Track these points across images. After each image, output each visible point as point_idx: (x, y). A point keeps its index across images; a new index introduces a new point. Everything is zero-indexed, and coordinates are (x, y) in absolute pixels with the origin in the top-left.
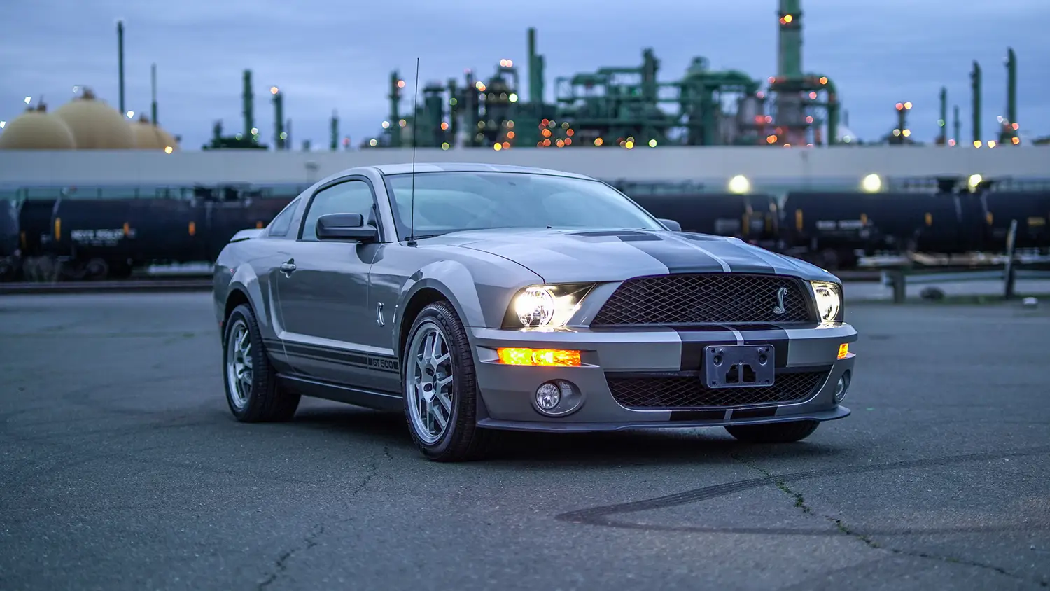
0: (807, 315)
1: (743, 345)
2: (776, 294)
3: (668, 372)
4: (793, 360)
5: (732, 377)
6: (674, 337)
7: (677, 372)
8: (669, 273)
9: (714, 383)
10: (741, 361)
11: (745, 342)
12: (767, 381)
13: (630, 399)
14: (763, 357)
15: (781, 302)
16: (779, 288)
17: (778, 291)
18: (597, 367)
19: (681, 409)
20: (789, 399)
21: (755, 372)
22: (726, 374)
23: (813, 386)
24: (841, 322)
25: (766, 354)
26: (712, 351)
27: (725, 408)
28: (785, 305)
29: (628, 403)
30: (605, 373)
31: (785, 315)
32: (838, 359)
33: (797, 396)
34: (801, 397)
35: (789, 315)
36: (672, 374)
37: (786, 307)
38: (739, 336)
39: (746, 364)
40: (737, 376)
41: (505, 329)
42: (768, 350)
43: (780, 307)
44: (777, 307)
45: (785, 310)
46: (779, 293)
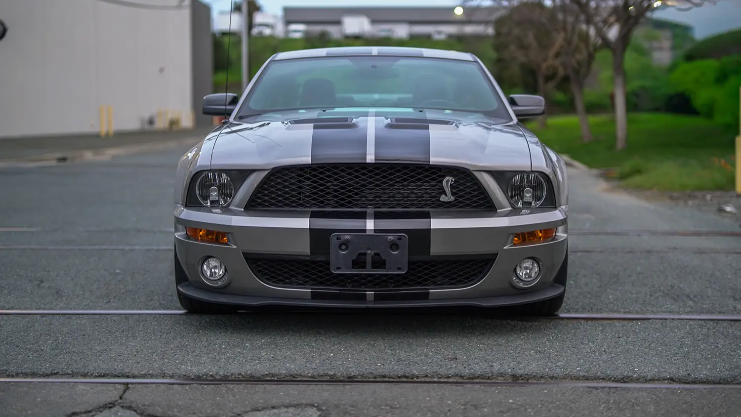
1: (373, 234)
2: (441, 182)
3: (300, 255)
4: (436, 249)
5: (359, 263)
6: (304, 223)
7: (307, 256)
8: (310, 163)
9: (338, 268)
10: (369, 249)
11: (375, 231)
12: (399, 269)
13: (272, 277)
14: (394, 246)
15: (448, 190)
16: (445, 176)
17: (443, 179)
18: (235, 247)
19: (322, 289)
20: (450, 284)
21: (385, 260)
22: (353, 260)
23: (481, 272)
24: (556, 207)
25: (399, 242)
26: (338, 239)
27: (366, 291)
28: (453, 194)
29: (273, 280)
30: (242, 253)
31: (453, 203)
32: (505, 248)
33: (460, 281)
34: (467, 282)
35: (461, 202)
36: (303, 258)
37: (454, 195)
38: (370, 225)
39: (375, 252)
40: (365, 263)
41: (188, 208)
42: (400, 239)
43: (447, 196)
44: (443, 196)
45: (452, 198)
46: (444, 182)
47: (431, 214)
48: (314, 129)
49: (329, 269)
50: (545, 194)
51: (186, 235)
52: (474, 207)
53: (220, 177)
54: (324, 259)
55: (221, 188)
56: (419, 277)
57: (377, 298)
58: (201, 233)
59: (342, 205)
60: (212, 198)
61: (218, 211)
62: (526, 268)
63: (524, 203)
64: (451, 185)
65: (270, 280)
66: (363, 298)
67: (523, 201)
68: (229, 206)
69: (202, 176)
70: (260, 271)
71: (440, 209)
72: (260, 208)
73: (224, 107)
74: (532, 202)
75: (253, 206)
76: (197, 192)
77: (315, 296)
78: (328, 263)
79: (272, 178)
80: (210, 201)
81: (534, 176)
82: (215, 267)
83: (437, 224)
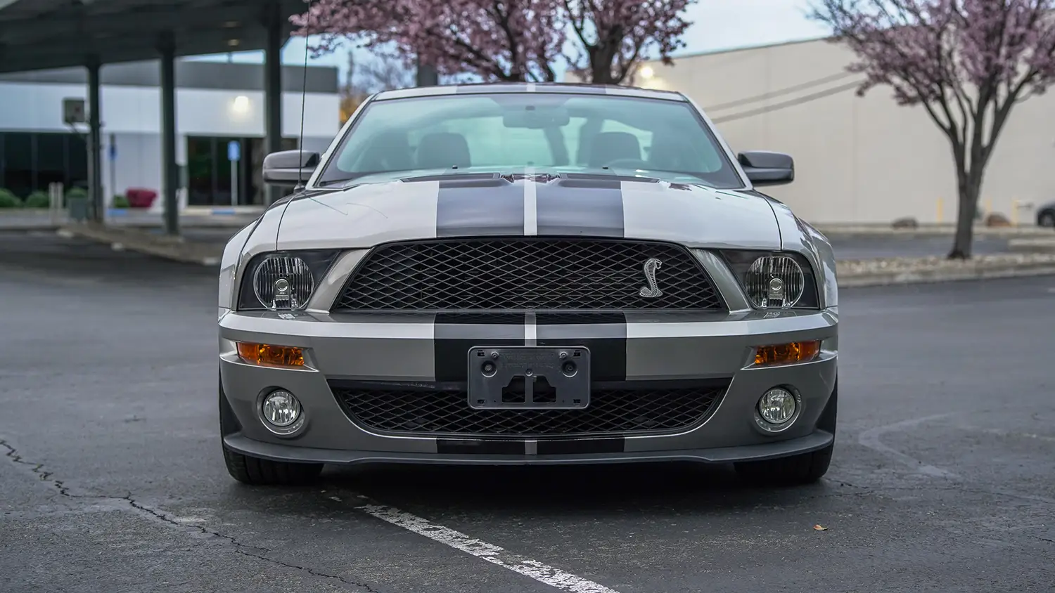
0: (715, 299)
1: (535, 346)
2: (641, 267)
4: (635, 370)
5: (513, 392)
6: (425, 331)
7: (431, 383)
8: (435, 237)
9: (480, 402)
10: (529, 370)
11: (539, 341)
12: (577, 401)
13: (376, 419)
14: (568, 365)
15: (652, 280)
16: (647, 258)
17: (644, 263)
18: (317, 371)
19: (453, 437)
20: (658, 427)
21: (554, 388)
22: (503, 388)
23: (705, 408)
24: (819, 309)
25: (576, 360)
26: (479, 355)
27: (525, 439)
28: (660, 286)
29: (377, 424)
30: (327, 380)
31: (660, 300)
32: (743, 369)
33: (671, 424)
34: (682, 425)
35: (672, 299)
36: (425, 386)
37: (661, 288)
38: (530, 332)
39: (539, 375)
40: (523, 393)
41: (240, 312)
42: (579, 355)
43: (650, 288)
44: (645, 288)
45: (659, 293)
46: (646, 266)
47: (626, 316)
48: (440, 187)
49: (465, 404)
50: (802, 288)
51: (237, 357)
52: (694, 306)
53: (292, 263)
54: (458, 389)
55: (294, 281)
56: (609, 417)
57: (542, 450)
58: (261, 351)
59: (486, 305)
60: (278, 298)
61: (290, 316)
62: (775, 403)
63: (770, 302)
64: (657, 271)
65: (371, 423)
66: (519, 449)
67: (768, 300)
68: (306, 308)
69: (263, 263)
70: (355, 409)
71: (641, 310)
72: (355, 310)
73: (298, 171)
74: (782, 301)
75: (343, 306)
76: (256, 289)
77: (443, 448)
78: (464, 395)
79: (375, 262)
80: (276, 302)
81: (786, 259)
82: (284, 406)
83: (636, 330)
